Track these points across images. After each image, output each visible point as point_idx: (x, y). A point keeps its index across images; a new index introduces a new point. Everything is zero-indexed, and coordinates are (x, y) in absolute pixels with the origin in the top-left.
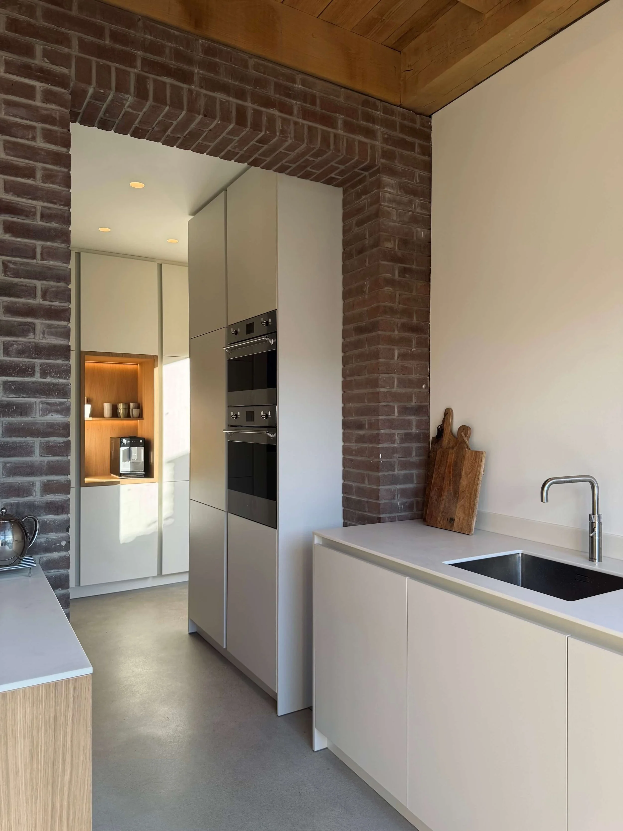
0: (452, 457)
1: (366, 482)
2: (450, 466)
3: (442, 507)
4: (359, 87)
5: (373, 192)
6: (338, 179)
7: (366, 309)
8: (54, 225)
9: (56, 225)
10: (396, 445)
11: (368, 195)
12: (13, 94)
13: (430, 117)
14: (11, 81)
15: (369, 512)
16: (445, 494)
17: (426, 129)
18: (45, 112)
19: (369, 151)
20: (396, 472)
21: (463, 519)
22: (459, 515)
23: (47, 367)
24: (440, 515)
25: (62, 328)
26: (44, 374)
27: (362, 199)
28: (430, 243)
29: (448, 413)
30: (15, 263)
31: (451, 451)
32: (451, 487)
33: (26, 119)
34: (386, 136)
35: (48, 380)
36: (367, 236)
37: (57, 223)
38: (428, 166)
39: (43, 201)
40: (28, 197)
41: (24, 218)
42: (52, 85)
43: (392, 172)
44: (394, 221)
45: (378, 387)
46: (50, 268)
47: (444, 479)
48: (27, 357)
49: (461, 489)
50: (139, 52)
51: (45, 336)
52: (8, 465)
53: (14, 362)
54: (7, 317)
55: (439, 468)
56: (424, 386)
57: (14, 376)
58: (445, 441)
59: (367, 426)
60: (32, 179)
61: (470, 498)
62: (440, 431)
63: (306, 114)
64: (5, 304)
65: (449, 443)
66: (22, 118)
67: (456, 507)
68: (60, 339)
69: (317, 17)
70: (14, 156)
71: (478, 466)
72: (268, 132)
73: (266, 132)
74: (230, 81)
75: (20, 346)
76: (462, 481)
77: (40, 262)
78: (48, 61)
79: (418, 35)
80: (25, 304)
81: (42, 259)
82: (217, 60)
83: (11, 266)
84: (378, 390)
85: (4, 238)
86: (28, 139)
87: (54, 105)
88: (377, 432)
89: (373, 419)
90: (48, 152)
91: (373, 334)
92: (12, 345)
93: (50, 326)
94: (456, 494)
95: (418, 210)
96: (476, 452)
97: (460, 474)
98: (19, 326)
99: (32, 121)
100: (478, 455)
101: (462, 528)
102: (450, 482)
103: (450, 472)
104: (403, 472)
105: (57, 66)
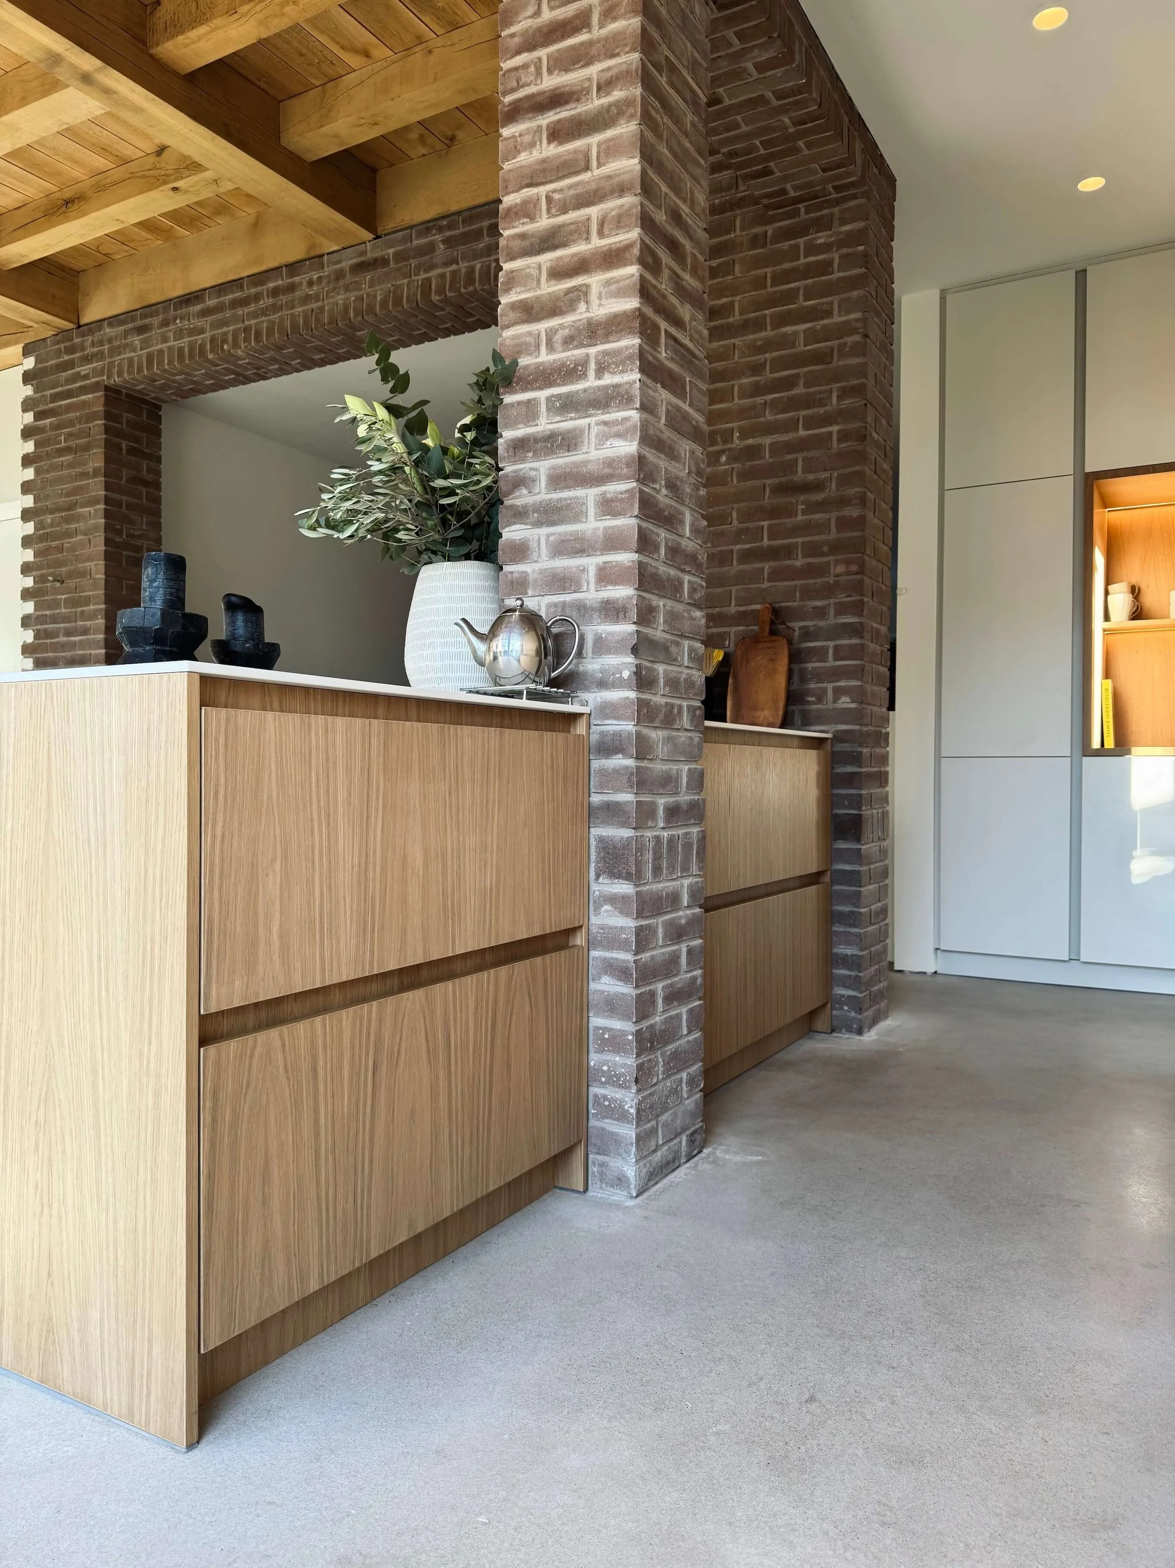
8: (616, 94)
9: (619, 92)
23: (605, 356)
25: (626, 279)
26: (600, 371)
30: (562, 190)
35: (607, 379)
37: (620, 89)
39: (601, 61)
40: (580, 65)
41: (574, 104)
46: (610, 178)
85: (548, 153)
92: (557, 332)
93: (609, 281)
98: (567, 295)
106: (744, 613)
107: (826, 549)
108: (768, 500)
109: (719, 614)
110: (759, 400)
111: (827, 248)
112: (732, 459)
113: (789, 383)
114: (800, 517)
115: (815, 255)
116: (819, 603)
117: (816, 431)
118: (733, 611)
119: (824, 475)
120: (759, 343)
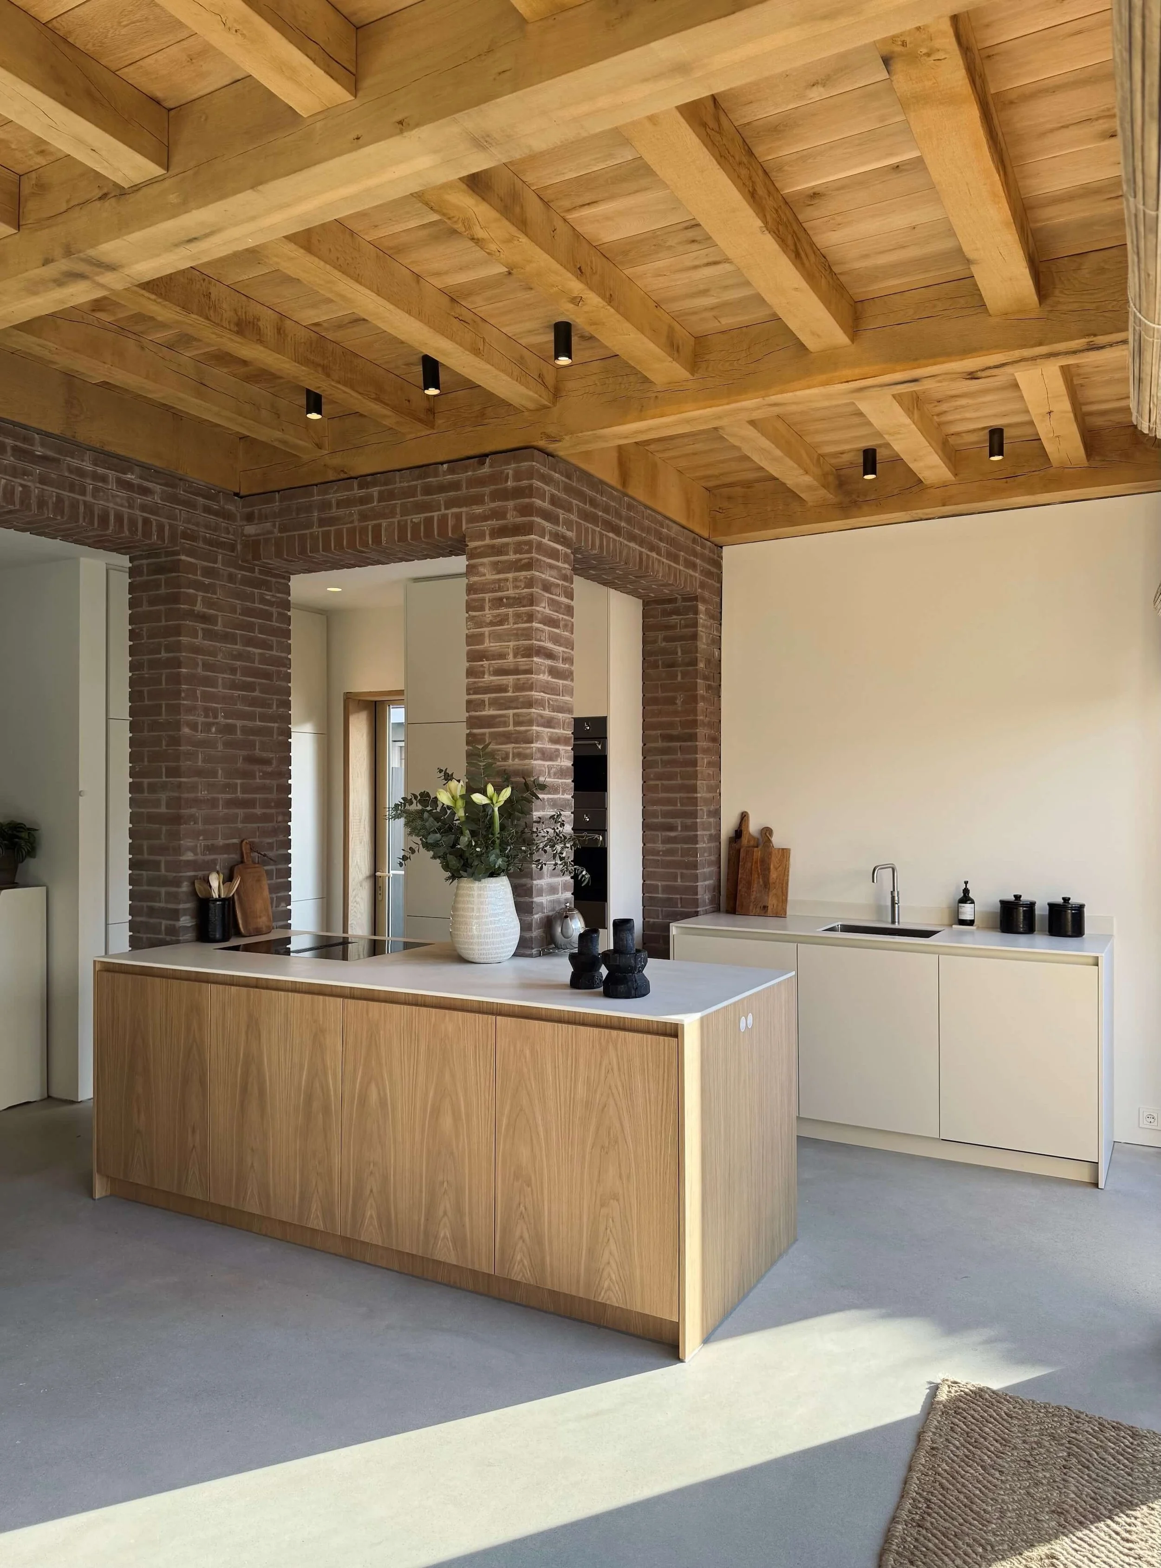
0: (758, 853)
1: (679, 880)
2: (756, 862)
3: (753, 897)
4: (691, 526)
5: (691, 614)
7: (678, 719)
10: (705, 846)
11: (682, 617)
13: (721, 547)
14: (551, 547)
15: (682, 907)
16: (755, 886)
17: (719, 559)
19: (695, 583)
20: (705, 870)
21: (777, 906)
22: (772, 902)
24: (752, 904)
27: (673, 618)
28: (721, 661)
29: (744, 817)
31: (756, 848)
32: (761, 880)
34: (702, 568)
36: (679, 654)
38: (719, 592)
39: (564, 647)
40: (557, 644)
41: (556, 661)
42: (566, 548)
43: (704, 601)
44: (704, 644)
45: (697, 791)
47: (751, 874)
48: (557, 778)
49: (771, 881)
55: (744, 863)
56: (718, 791)
57: (551, 794)
58: (744, 840)
59: (679, 828)
61: (782, 888)
62: (738, 834)
64: (549, 734)
65: (748, 842)
67: (768, 896)
71: (786, 861)
75: (555, 769)
76: (771, 873)
78: (565, 527)
79: (733, 487)
80: (556, 734)
84: (696, 794)
85: (548, 680)
86: (557, 595)
88: (694, 833)
89: (689, 821)
90: (566, 605)
91: (689, 744)
92: (552, 768)
94: (766, 885)
96: (783, 849)
97: (769, 869)
100: (785, 853)
101: (777, 913)
102: (758, 875)
103: (757, 868)
104: (708, 870)
105: (569, 531)
106: (228, 845)
107: (273, 804)
108: (240, 764)
109: (212, 845)
110: (237, 693)
111: (271, 604)
112: (218, 731)
113: (250, 687)
114: (258, 781)
115: (264, 605)
116: (270, 840)
117: (265, 724)
118: (221, 844)
119: (271, 755)
120: (235, 653)
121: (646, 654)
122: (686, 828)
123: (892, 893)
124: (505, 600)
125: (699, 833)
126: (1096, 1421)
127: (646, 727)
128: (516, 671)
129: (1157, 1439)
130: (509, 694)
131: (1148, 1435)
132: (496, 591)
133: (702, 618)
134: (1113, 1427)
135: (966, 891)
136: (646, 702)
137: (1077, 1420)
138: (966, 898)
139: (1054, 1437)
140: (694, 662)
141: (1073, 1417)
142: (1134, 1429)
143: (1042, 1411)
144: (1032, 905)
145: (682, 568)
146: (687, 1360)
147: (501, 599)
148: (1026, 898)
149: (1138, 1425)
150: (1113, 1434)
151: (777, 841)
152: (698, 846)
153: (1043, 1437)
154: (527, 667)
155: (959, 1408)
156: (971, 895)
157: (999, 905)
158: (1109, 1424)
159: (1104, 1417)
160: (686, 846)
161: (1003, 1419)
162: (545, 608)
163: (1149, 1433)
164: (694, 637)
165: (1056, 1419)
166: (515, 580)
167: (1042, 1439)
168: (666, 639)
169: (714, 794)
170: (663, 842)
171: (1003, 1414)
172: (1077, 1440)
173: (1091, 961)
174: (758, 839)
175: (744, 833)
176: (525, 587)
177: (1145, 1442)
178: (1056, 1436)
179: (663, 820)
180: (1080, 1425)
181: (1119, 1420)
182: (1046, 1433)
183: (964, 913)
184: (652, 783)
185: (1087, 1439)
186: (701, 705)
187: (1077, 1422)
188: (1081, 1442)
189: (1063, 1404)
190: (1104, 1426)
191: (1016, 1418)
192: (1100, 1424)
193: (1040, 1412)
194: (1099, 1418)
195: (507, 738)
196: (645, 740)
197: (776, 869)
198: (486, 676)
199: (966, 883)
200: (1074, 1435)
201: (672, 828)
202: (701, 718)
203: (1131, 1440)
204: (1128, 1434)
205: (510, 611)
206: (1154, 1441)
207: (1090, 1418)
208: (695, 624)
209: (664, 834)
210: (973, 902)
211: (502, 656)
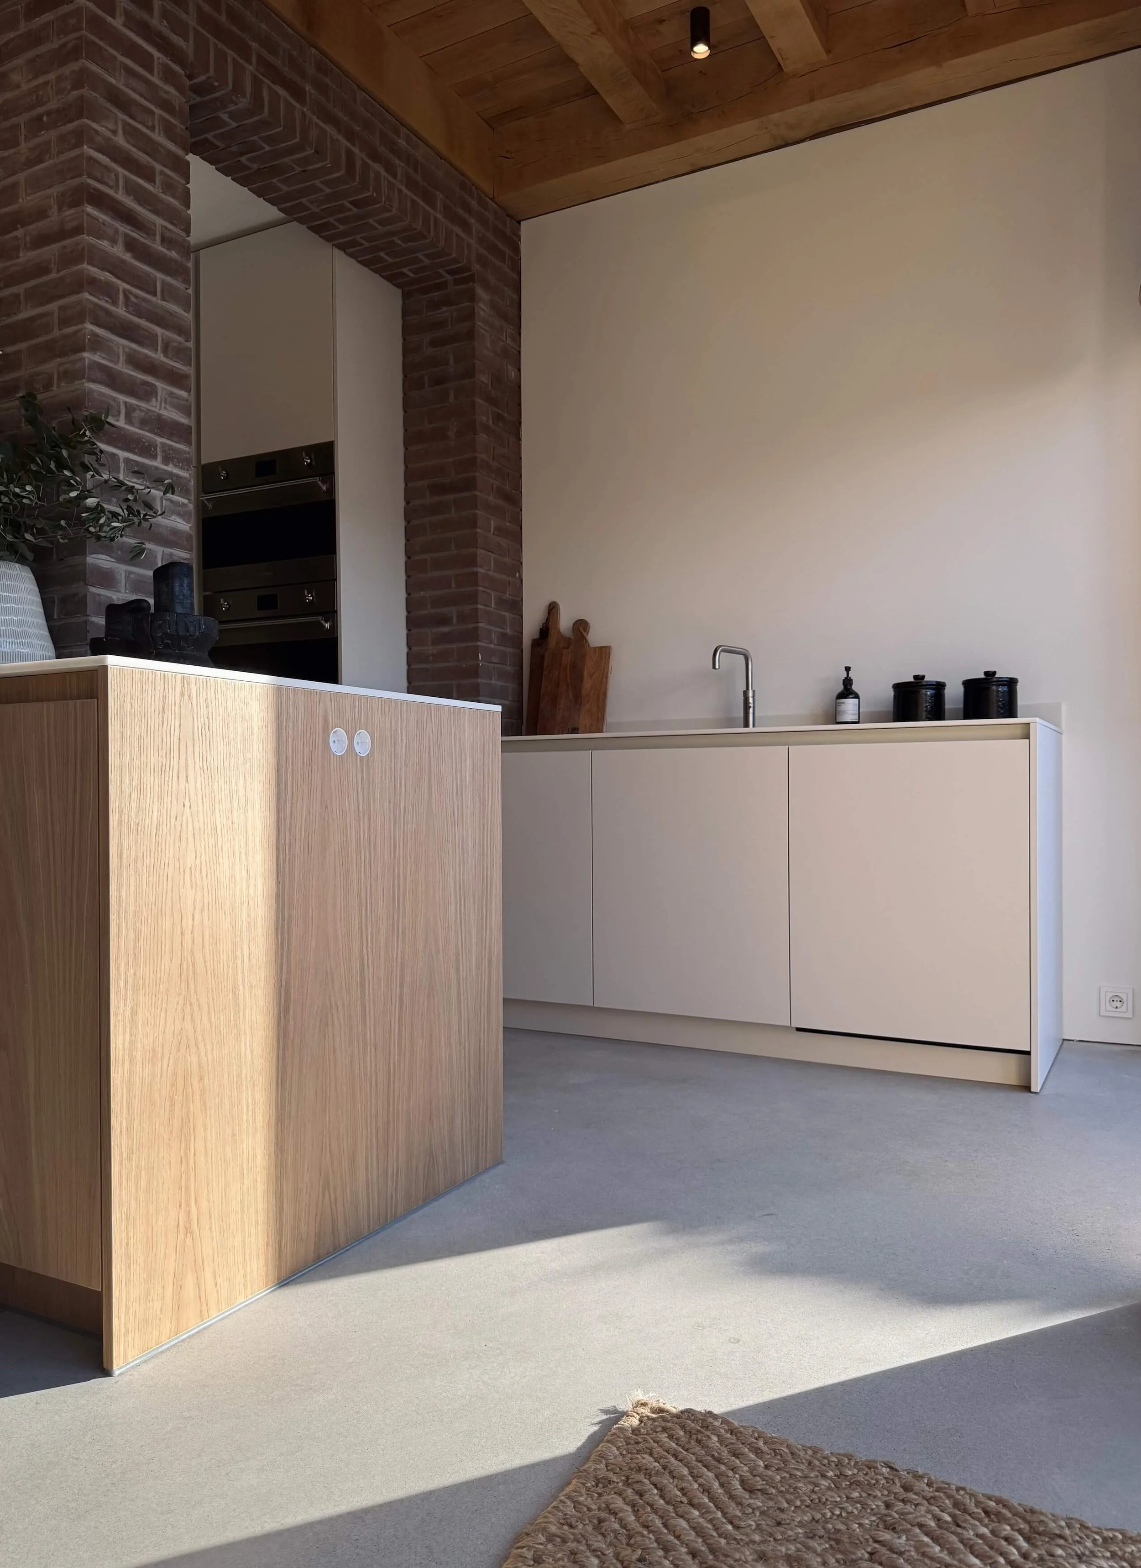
0: (567, 658)
2: (565, 669)
3: (559, 717)
4: (456, 162)
5: (462, 305)
6: (408, 276)
7: (451, 460)
8: (173, 254)
9: (176, 255)
10: (492, 646)
11: (453, 307)
12: (133, 60)
13: (519, 222)
14: (131, 40)
16: (563, 701)
17: (515, 238)
18: (165, 96)
19: (466, 251)
20: (493, 682)
21: (591, 726)
22: (584, 722)
23: (169, 450)
24: (558, 727)
25: (183, 400)
26: (167, 460)
27: (441, 310)
28: (520, 387)
29: (553, 609)
30: (136, 297)
31: (565, 651)
32: (570, 693)
33: (145, 98)
34: (480, 235)
35: (170, 468)
36: (451, 361)
37: (177, 254)
38: (517, 288)
39: (165, 220)
40: (149, 208)
41: (144, 235)
42: (171, 60)
43: (487, 285)
44: (488, 350)
45: (476, 566)
46: (171, 314)
47: (557, 685)
48: (149, 431)
49: (584, 692)
50: (254, 44)
51: (167, 406)
52: (132, 576)
53: (136, 433)
54: (128, 369)
55: (550, 672)
56: (517, 575)
57: (135, 454)
58: (552, 642)
59: (455, 620)
60: (152, 184)
61: (598, 700)
62: (545, 631)
63: (411, 184)
64: (127, 350)
65: (556, 642)
66: (141, 95)
67: (579, 714)
68: (182, 415)
69: (420, 57)
70: (134, 146)
71: (605, 663)
72: (375, 195)
73: (373, 194)
74: (339, 113)
75: (143, 414)
76: (584, 683)
77: (159, 302)
78: (167, 25)
79: (524, 117)
80: (147, 356)
81: (163, 299)
82: (327, 80)
83: (133, 299)
84: (475, 569)
85: (124, 257)
86: (148, 127)
87: (172, 87)
88: (473, 625)
89: (465, 609)
90: (169, 152)
92: (135, 410)
93: (171, 394)
94: (578, 699)
95: (509, 341)
96: (601, 648)
97: (581, 677)
98: (142, 385)
99: (150, 102)
100: (604, 652)
102: (567, 685)
103: (566, 676)
104: (500, 683)
105: (176, 35)
121: (408, 369)
122: (462, 618)
123: (746, 693)
124: (45, 118)
125: (481, 625)
126: (949, 1497)
127: (409, 476)
128: (62, 234)
129: (1089, 1544)
130: (53, 275)
131: (1067, 1532)
132: (33, 107)
133: (483, 309)
134: (987, 1513)
135: (848, 682)
136: (408, 441)
137: (903, 1494)
138: (847, 691)
139: (838, 1541)
140: (470, 373)
141: (898, 1489)
142: (1035, 1518)
143: (830, 1474)
144: (939, 687)
145: (439, 216)
146: (116, 1372)
147: (39, 118)
148: (931, 677)
149: (1045, 1506)
150: (984, 1531)
151: (596, 638)
152: (479, 643)
153: (811, 1543)
154: (74, 224)
155: (639, 1470)
156: (854, 687)
157: (891, 693)
158: (978, 1504)
159: (968, 1487)
160: (463, 645)
161: (731, 1497)
162: (115, 132)
163: (1069, 1526)
164: (471, 335)
165: (856, 1494)
166: (60, 79)
167: (808, 1548)
168: (434, 343)
169: (510, 579)
170: (435, 642)
171: (737, 1484)
172: (892, 1550)
173: (1019, 731)
174: (570, 639)
175: (552, 632)
176: (74, 88)
177: (1060, 1552)
178: (845, 1539)
179: (433, 611)
180: (909, 1508)
181: (1005, 1495)
182: (822, 1532)
183: (843, 712)
184: (418, 557)
185: (919, 1547)
186: (482, 438)
187: (903, 1501)
188: (901, 1554)
189: (879, 1454)
190: (965, 1511)
191: (763, 1492)
192: (956, 1504)
193: (824, 1476)
194: (958, 1489)
195: (52, 350)
196: (409, 495)
197: (591, 676)
198: (21, 254)
199: (848, 669)
200: (886, 1536)
201: (444, 621)
202: (483, 456)
203: (1024, 1544)
204: (1020, 1532)
205: (53, 134)
206: (1079, 1549)
207: (938, 1490)
208: (470, 316)
209: (435, 630)
210: (857, 696)
211: (41, 213)
